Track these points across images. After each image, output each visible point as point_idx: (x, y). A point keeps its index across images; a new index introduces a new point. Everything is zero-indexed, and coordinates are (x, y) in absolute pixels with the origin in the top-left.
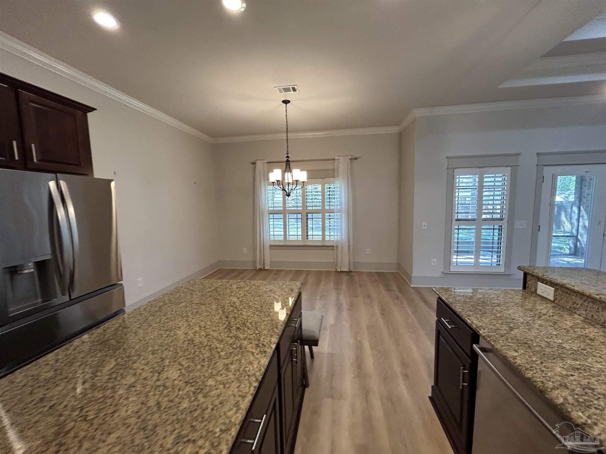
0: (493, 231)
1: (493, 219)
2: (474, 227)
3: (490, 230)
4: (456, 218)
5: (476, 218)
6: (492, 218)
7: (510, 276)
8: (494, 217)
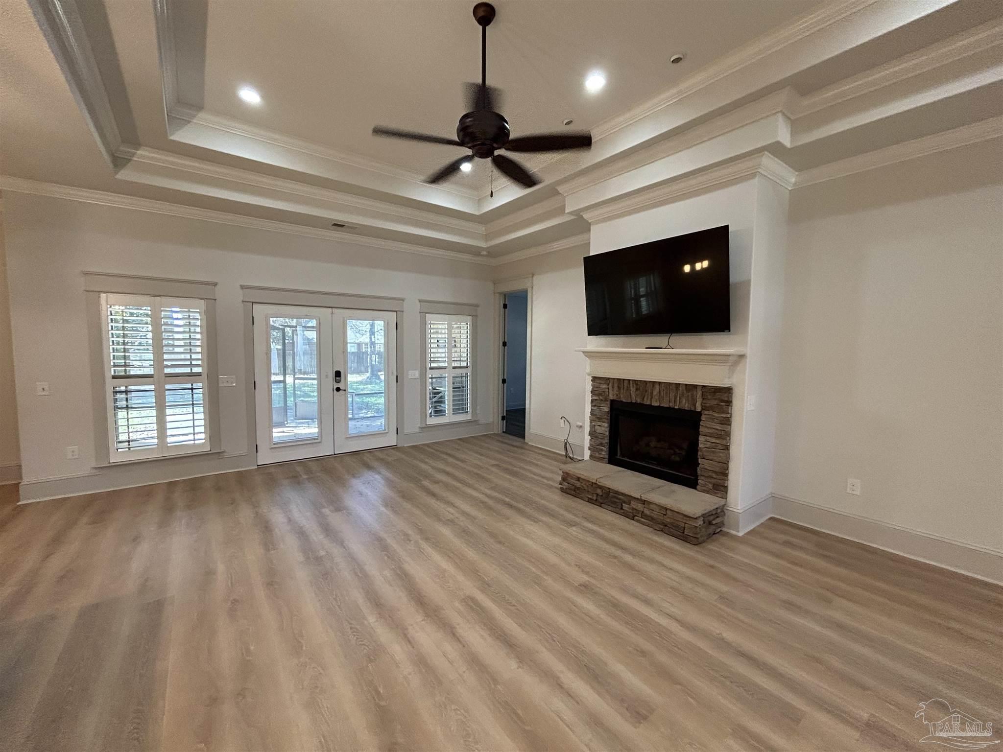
0: (192, 392)
1: (191, 375)
2: (152, 387)
3: (188, 390)
4: (113, 373)
5: (153, 373)
6: (192, 373)
7: (221, 454)
8: (193, 371)
